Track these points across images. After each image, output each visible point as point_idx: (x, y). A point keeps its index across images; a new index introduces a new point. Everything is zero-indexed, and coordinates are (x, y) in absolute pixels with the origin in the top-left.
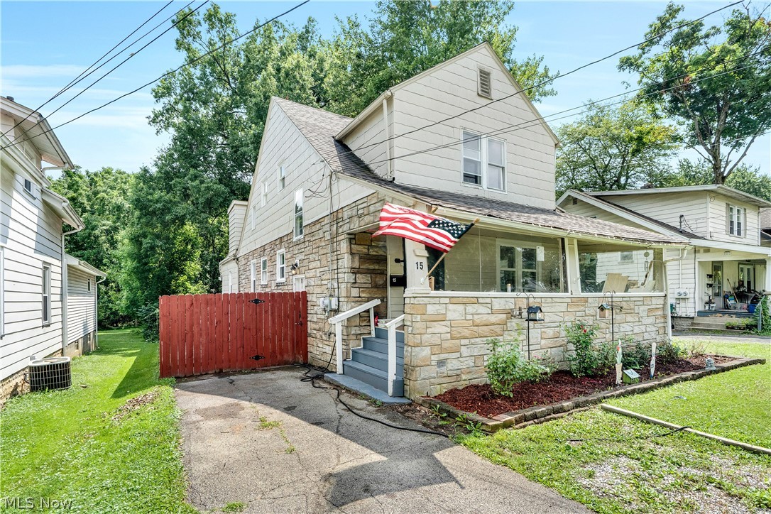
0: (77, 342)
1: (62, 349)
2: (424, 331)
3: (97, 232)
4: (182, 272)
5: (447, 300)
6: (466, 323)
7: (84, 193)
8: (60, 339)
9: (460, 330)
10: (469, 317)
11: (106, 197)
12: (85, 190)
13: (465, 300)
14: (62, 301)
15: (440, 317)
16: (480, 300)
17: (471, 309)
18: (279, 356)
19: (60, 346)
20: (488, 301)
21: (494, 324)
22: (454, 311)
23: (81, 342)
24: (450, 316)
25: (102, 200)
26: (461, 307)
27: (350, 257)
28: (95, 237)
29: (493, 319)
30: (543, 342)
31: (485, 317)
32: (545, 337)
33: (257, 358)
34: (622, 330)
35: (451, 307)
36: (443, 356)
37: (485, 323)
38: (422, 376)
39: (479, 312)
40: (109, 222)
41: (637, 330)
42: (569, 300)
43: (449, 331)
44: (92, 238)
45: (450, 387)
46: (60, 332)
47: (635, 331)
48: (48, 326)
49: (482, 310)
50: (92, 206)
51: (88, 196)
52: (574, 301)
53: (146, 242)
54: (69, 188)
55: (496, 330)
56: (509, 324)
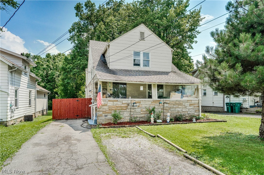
0: (40, 111)
1: (35, 113)
2: (100, 108)
3: (54, 77)
4: (80, 90)
5: (108, 101)
6: (114, 106)
7: (51, 63)
8: (34, 110)
9: (112, 108)
10: (114, 105)
11: (57, 64)
12: (51, 62)
13: (113, 101)
14: (35, 100)
15: (105, 105)
16: (118, 101)
17: (115, 103)
18: (83, 116)
19: (34, 112)
20: (122, 101)
21: (123, 107)
22: (110, 103)
23: (41, 112)
24: (108, 104)
25: (56, 66)
26: (112, 103)
27: (96, 89)
28: (54, 78)
29: (123, 105)
30: (141, 112)
31: (120, 105)
32: (142, 111)
33: (77, 116)
34: (177, 110)
35: (109, 102)
36: (106, 114)
37: (120, 106)
38: (100, 119)
39: (118, 104)
40: (58, 73)
41: (184, 110)
42: (152, 101)
43: (108, 108)
44: (53, 78)
45: (109, 122)
46: (34, 108)
47: (183, 111)
48: (31, 106)
49: (119, 103)
50: (53, 68)
51: (52, 64)
52: (154, 101)
53: (66, 81)
54: (47, 61)
55: (124, 108)
56: (128, 107)
